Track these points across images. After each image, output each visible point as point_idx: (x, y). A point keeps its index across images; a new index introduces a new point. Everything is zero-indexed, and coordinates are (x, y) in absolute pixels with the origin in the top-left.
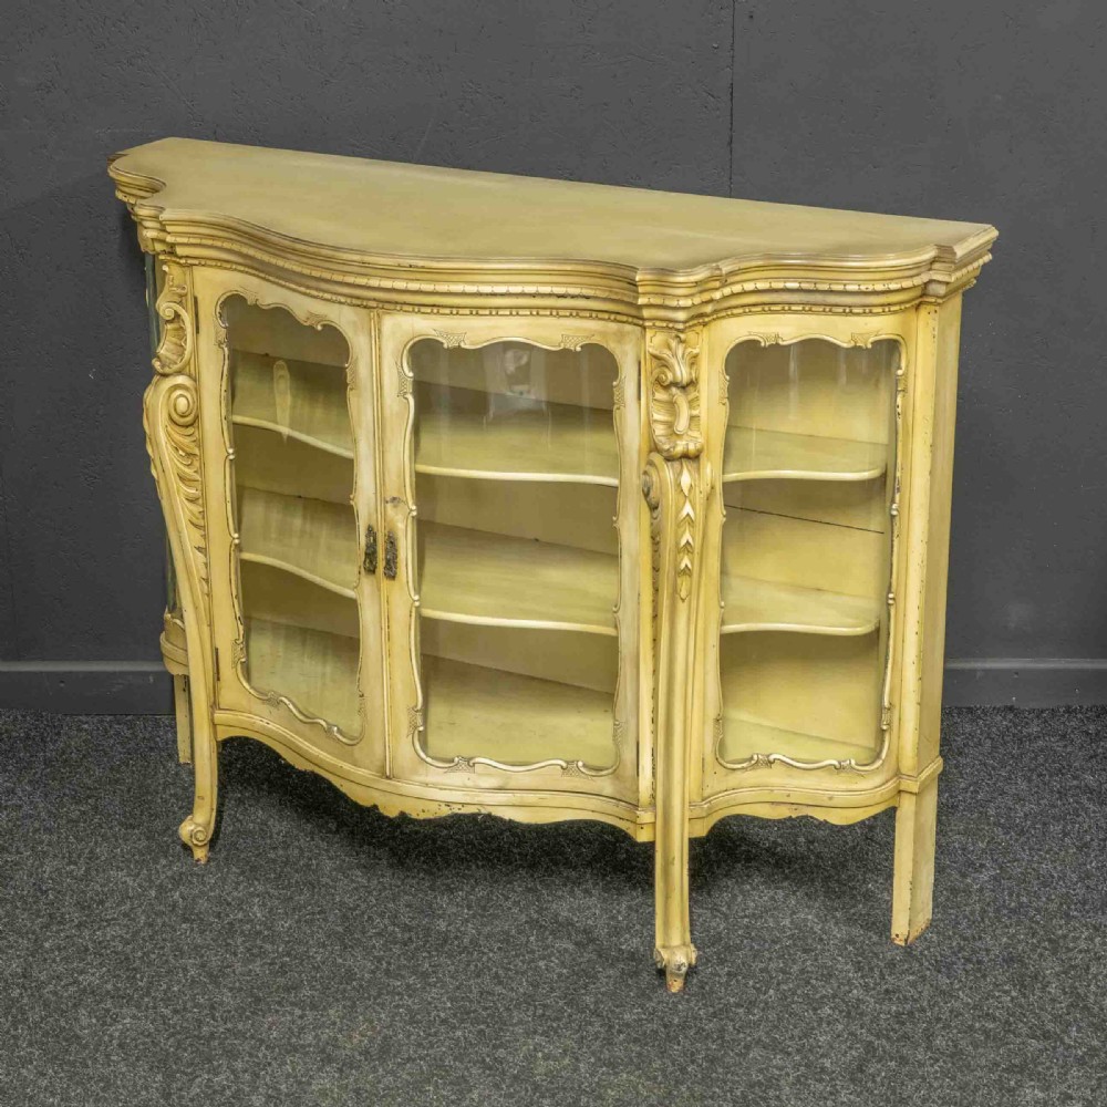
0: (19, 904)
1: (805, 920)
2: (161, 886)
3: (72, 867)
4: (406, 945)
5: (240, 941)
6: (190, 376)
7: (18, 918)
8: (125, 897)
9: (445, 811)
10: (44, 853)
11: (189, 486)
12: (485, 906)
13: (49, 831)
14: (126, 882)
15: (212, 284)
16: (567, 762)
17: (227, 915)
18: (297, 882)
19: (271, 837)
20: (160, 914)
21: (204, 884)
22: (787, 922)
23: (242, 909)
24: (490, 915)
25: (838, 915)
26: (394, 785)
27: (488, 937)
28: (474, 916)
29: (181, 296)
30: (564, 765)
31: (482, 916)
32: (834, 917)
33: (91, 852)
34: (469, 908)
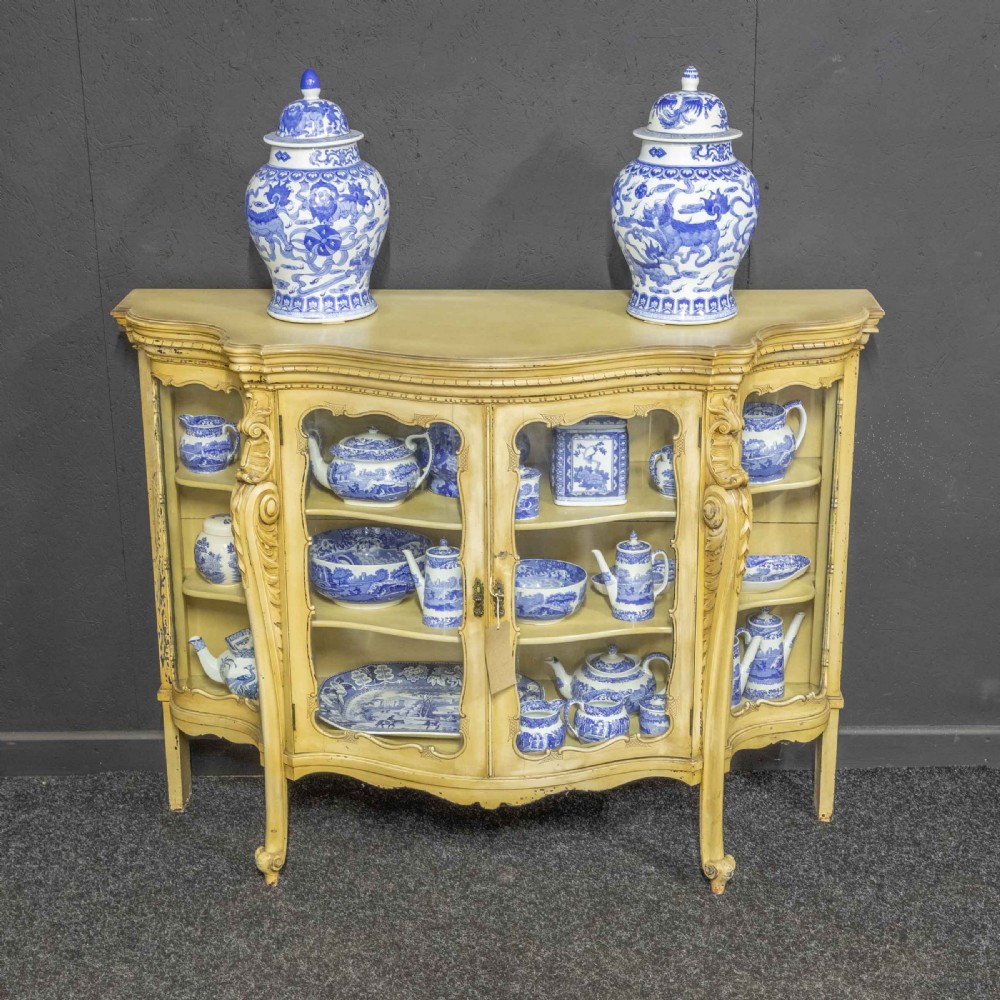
3: (190, 928)
6: (272, 481)
9: (540, 795)
10: (165, 914)
11: (270, 573)
13: (168, 890)
15: (295, 405)
16: (629, 736)
19: (359, 897)
20: (267, 977)
26: (497, 784)
29: (265, 417)
30: (627, 739)
33: (206, 912)
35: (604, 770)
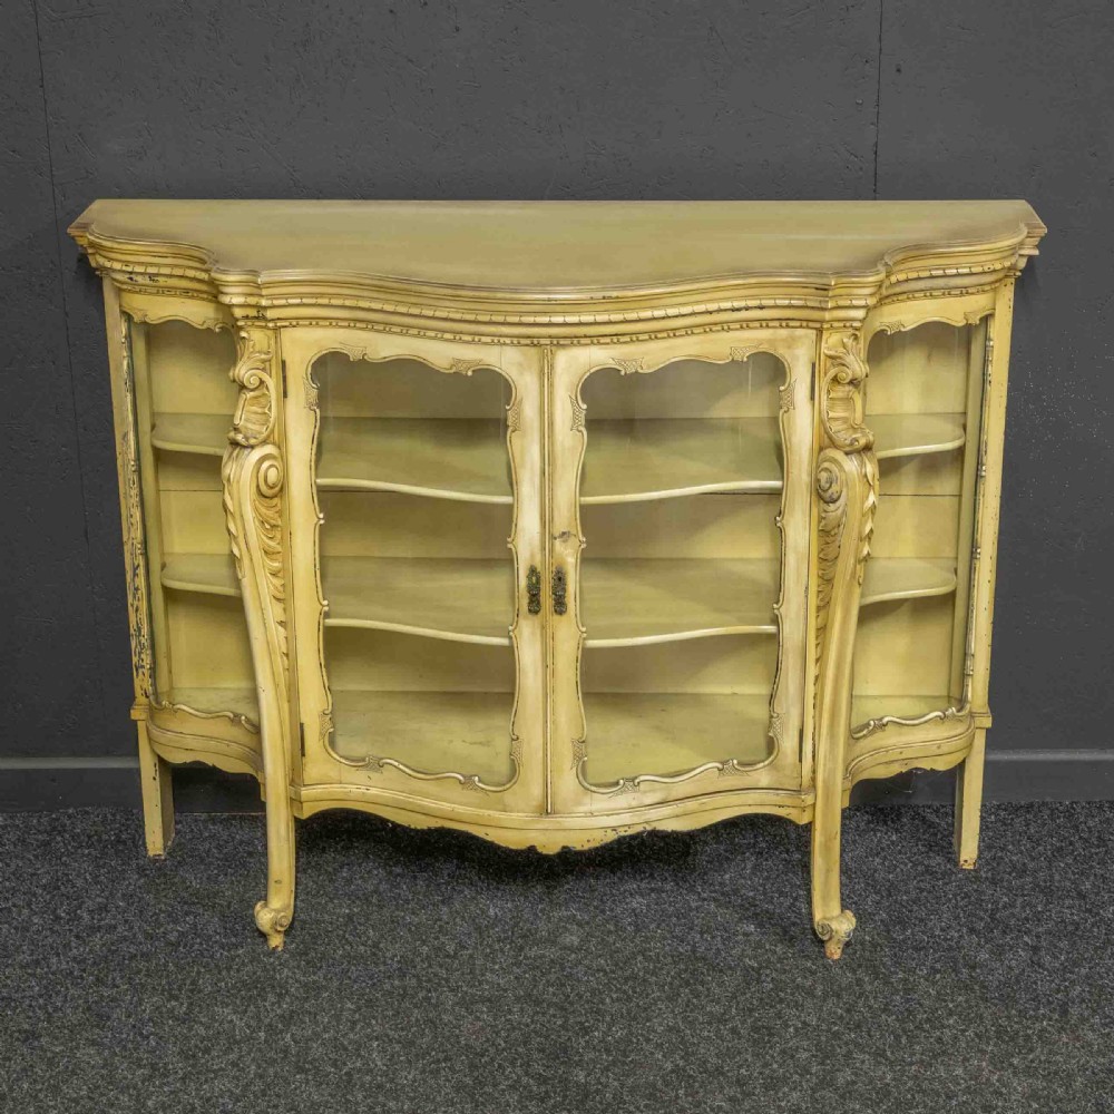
0: (117, 1050)
1: (980, 1069)
2: (270, 1025)
3: (173, 1003)
4: (543, 1102)
5: (360, 1097)
6: (274, 444)
7: (117, 1068)
8: (233, 1042)
10: (143, 985)
11: (271, 560)
12: (625, 1051)
13: (146, 956)
14: (232, 1021)
15: (303, 346)
16: (723, 763)
17: (345, 1064)
18: (417, 1020)
19: (385, 963)
20: (273, 1062)
21: (317, 1023)
22: (959, 1071)
23: (359, 1055)
24: (631, 1062)
25: (1015, 1061)
27: (632, 1091)
28: (614, 1063)
29: (264, 361)
30: (720, 766)
31: (624, 1063)
32: (1011, 1065)
33: (192, 983)
34: (608, 1051)
35: (691, 805)
